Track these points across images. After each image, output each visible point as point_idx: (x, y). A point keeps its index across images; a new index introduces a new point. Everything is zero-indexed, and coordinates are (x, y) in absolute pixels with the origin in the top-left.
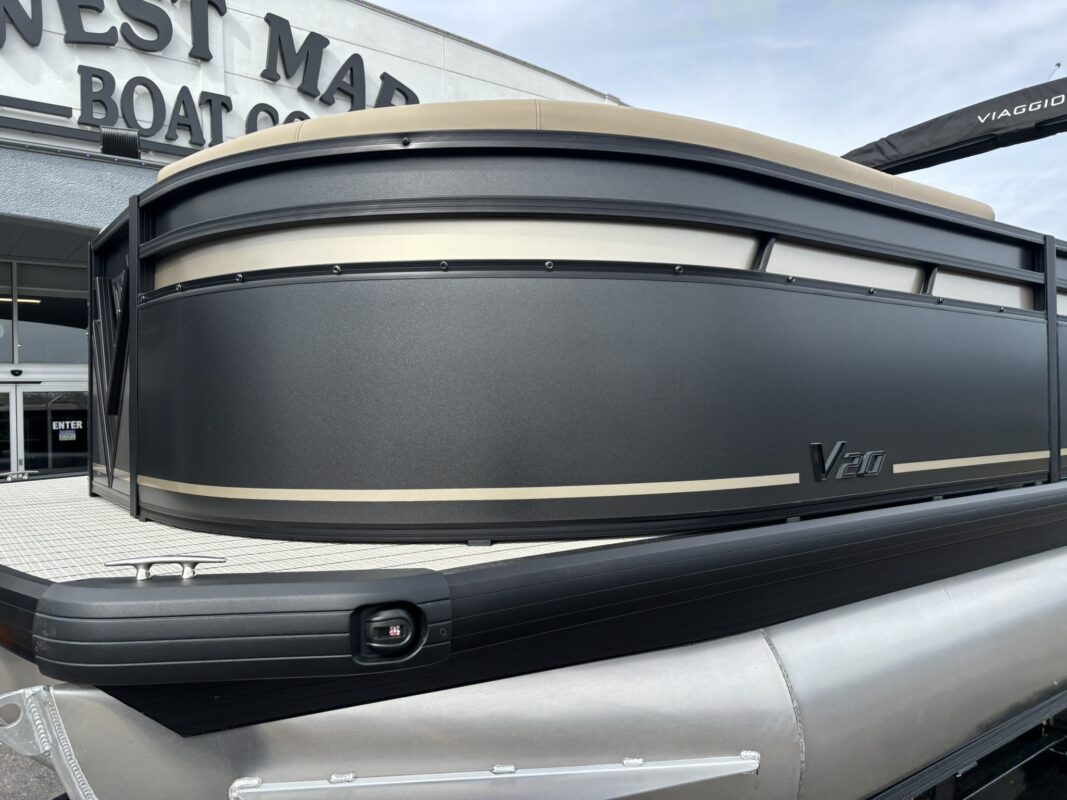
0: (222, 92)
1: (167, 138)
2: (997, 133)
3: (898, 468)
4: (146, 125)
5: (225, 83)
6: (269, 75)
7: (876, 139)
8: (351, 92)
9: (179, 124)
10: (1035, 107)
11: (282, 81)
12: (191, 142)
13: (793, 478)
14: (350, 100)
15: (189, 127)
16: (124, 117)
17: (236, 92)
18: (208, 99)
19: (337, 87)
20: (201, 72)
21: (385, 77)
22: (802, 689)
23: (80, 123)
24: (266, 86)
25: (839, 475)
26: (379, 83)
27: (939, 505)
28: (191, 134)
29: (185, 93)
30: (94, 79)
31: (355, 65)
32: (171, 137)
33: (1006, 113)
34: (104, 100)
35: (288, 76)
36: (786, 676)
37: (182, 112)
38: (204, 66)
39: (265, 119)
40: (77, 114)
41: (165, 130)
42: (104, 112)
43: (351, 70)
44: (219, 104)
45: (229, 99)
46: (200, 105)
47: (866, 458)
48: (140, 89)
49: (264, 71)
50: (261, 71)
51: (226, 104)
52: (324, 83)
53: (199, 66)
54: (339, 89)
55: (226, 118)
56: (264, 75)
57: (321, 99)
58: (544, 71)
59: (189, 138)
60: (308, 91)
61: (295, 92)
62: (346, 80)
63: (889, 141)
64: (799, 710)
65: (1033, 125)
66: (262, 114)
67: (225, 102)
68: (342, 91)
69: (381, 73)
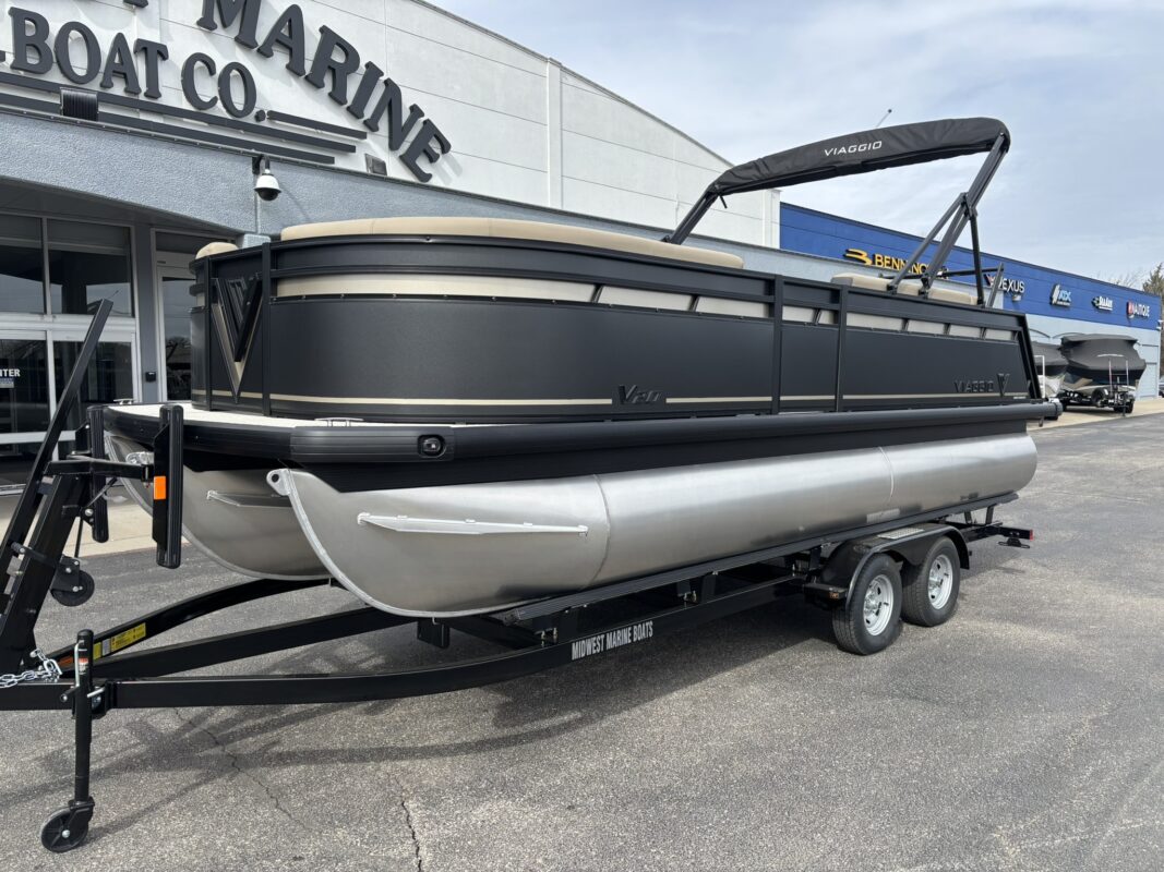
0: (157, 40)
1: (102, 85)
2: (837, 165)
3: (669, 401)
4: (81, 72)
5: (161, 30)
6: (206, 24)
7: (755, 158)
8: (290, 45)
9: (114, 72)
10: (862, 148)
11: (220, 30)
12: (126, 91)
13: (609, 401)
14: (288, 52)
15: (125, 75)
16: (58, 62)
17: (171, 40)
18: (144, 47)
19: (275, 39)
20: (135, 18)
21: (324, 30)
22: (615, 512)
23: (13, 67)
24: (202, 34)
25: (634, 401)
26: (318, 36)
27: (693, 421)
28: (127, 82)
29: (120, 40)
30: (27, 22)
31: (293, 17)
32: (106, 84)
33: (843, 150)
34: (37, 45)
35: (225, 25)
36: (606, 504)
37: (117, 60)
38: (138, 12)
39: (201, 68)
40: (10, 58)
41: (100, 78)
42: (37, 56)
43: (290, 21)
44: (154, 53)
45: (165, 47)
46: (135, 52)
47: (651, 393)
48: (74, 34)
49: (201, 20)
50: (198, 19)
51: (162, 52)
52: (262, 34)
53: (133, 11)
54: (278, 41)
55: (162, 67)
56: (200, 23)
57: (259, 50)
58: (486, 31)
59: (124, 86)
60: (245, 41)
61: (232, 42)
62: (285, 31)
63: (764, 161)
64: (612, 528)
65: (859, 162)
66: (199, 64)
67: (161, 50)
68: (280, 43)
69: (321, 26)
